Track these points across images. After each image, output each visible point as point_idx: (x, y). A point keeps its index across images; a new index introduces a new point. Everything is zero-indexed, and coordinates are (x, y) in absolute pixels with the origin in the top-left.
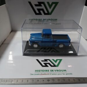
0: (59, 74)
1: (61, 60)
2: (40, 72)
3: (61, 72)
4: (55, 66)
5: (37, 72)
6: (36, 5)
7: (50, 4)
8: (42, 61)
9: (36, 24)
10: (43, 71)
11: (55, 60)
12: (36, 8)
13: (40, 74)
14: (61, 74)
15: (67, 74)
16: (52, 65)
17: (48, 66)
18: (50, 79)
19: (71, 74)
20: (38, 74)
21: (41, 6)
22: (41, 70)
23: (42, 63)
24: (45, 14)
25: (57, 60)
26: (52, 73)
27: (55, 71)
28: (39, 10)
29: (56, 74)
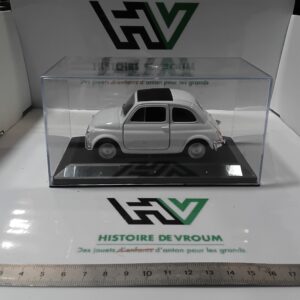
0: (193, 251)
1: (202, 202)
2: (119, 241)
3: (202, 242)
4: (177, 221)
5: (107, 242)
8: (130, 204)
10: (130, 238)
12: (117, 24)
13: (117, 248)
14: (202, 251)
15: (223, 251)
17: (150, 222)
18: (152, 269)
19: (241, 250)
20: (107, 251)
21: (136, 17)
22: (122, 236)
24: (150, 45)
25: (188, 201)
26: (166, 245)
27: (179, 239)
28: (128, 31)
29: (182, 251)
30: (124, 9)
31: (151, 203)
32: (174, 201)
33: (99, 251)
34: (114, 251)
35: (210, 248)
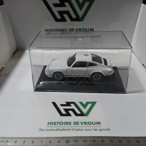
0: (88, 130)
2: (56, 125)
3: (92, 125)
5: (51, 126)
8: (62, 105)
9: (57, 37)
10: (61, 123)
11: (84, 103)
13: (55, 128)
14: (92, 130)
15: (101, 130)
18: (70, 139)
19: (108, 129)
20: (51, 130)
22: (58, 122)
23: (62, 109)
25: (88, 103)
26: (76, 127)
27: (82, 124)
28: (61, 13)
29: (83, 130)
31: (71, 104)
32: (81, 103)
33: (48, 130)
34: (53, 130)
35: (96, 128)
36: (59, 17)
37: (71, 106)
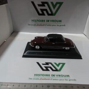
0: (61, 80)
1: (64, 64)
2: (40, 76)
3: (64, 77)
5: (37, 76)
6: (39, 5)
7: (54, 4)
9: (39, 25)
10: (43, 75)
11: (58, 64)
12: (39, 8)
13: (40, 78)
14: (64, 80)
15: (70, 80)
16: (54, 69)
17: (49, 70)
18: (50, 85)
19: (75, 80)
20: (37, 79)
21: (45, 6)
22: (41, 75)
26: (54, 78)
27: (57, 76)
29: (58, 80)
30: (41, 4)
31: (49, 64)
32: (55, 63)
33: (35, 79)
34: (39, 79)
35: (66, 79)
36: (40, 12)
37: (49, 65)
